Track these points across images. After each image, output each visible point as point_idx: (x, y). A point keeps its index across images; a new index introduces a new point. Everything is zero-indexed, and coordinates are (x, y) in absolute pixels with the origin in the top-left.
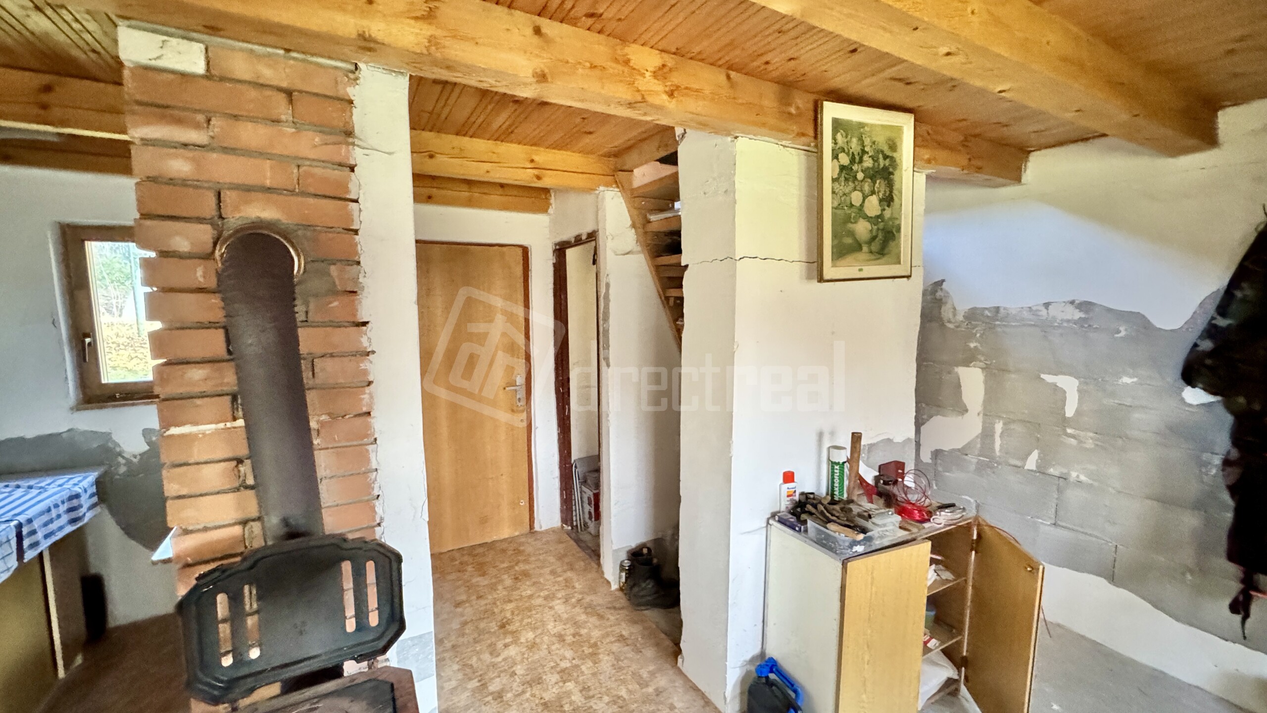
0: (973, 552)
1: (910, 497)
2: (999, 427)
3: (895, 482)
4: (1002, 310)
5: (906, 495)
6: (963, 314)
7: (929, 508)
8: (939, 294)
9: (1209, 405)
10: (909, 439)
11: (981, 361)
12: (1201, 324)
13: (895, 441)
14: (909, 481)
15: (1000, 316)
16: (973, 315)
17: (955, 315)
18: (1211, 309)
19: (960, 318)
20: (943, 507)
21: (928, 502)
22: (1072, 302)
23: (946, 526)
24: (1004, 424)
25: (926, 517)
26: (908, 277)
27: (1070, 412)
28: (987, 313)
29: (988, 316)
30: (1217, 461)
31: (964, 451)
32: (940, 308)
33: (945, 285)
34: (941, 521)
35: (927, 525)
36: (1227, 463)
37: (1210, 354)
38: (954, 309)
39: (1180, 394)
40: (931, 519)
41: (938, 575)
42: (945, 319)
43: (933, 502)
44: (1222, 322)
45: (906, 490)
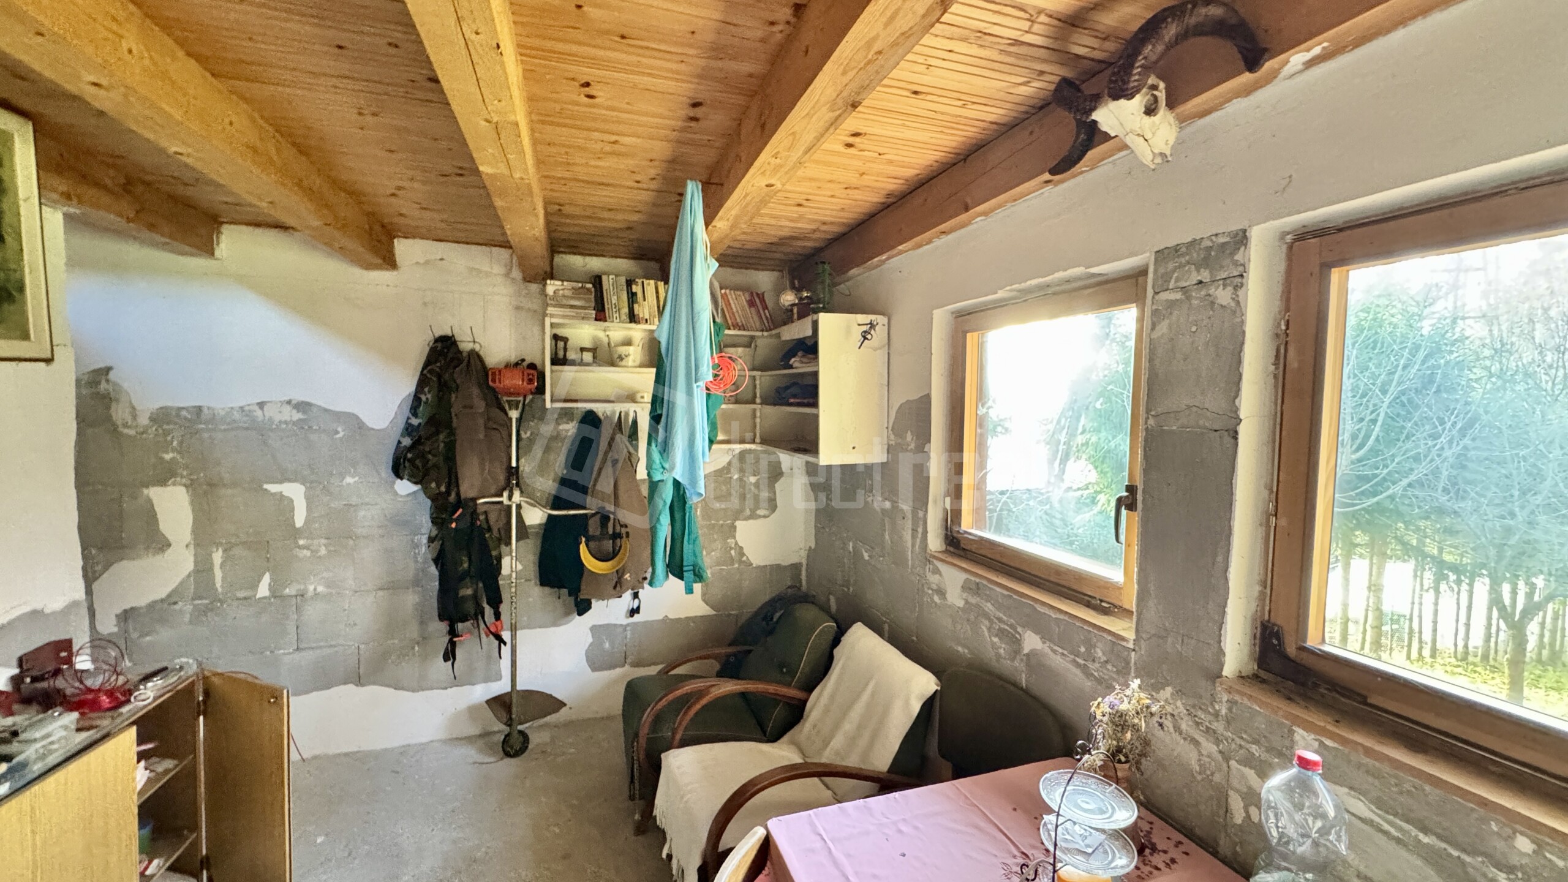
0: (201, 718)
1: (89, 683)
2: (218, 557)
3: (57, 672)
4: (205, 411)
5: (81, 682)
6: (148, 415)
7: (127, 687)
8: (103, 386)
9: (415, 493)
10: (75, 604)
11: (182, 477)
12: (401, 425)
13: (47, 611)
14: (83, 662)
15: (203, 417)
16: (162, 417)
17: (134, 417)
18: (407, 412)
19: (144, 420)
20: (147, 678)
21: (121, 680)
22: (289, 402)
23: (155, 699)
24: (225, 551)
25: (122, 698)
26: (49, 361)
27: (299, 520)
28: (184, 413)
29: (186, 418)
30: (424, 540)
31: (170, 600)
32: (108, 408)
33: (112, 376)
34: (148, 695)
35: (125, 709)
36: (431, 540)
37: (410, 449)
38: (134, 408)
39: (392, 487)
40: (132, 699)
41: (152, 771)
42: (119, 423)
43: (129, 677)
44: (415, 422)
45: (80, 675)
